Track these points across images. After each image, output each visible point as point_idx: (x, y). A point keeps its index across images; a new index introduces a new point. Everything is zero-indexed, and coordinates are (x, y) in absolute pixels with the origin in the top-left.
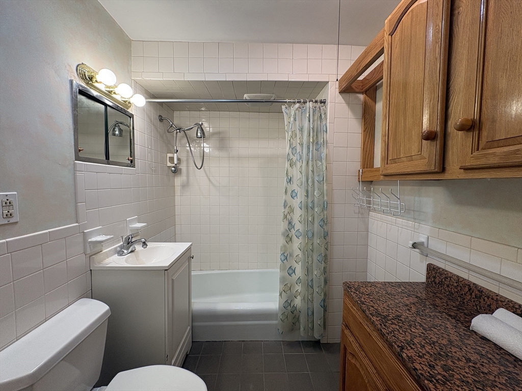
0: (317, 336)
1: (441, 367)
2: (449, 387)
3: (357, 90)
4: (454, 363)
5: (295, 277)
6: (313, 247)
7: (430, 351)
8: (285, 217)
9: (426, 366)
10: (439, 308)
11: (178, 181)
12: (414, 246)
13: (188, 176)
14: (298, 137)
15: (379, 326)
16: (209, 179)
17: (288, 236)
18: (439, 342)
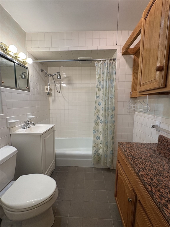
0: (108, 166)
1: (157, 180)
2: (159, 189)
3: (131, 53)
4: (163, 178)
5: (99, 141)
6: (108, 127)
7: (153, 173)
8: (95, 114)
9: (149, 179)
10: (161, 155)
11: (51, 99)
12: (153, 127)
13: (55, 96)
14: (102, 77)
15: (131, 161)
16: (64, 98)
17: (97, 122)
18: (158, 169)
